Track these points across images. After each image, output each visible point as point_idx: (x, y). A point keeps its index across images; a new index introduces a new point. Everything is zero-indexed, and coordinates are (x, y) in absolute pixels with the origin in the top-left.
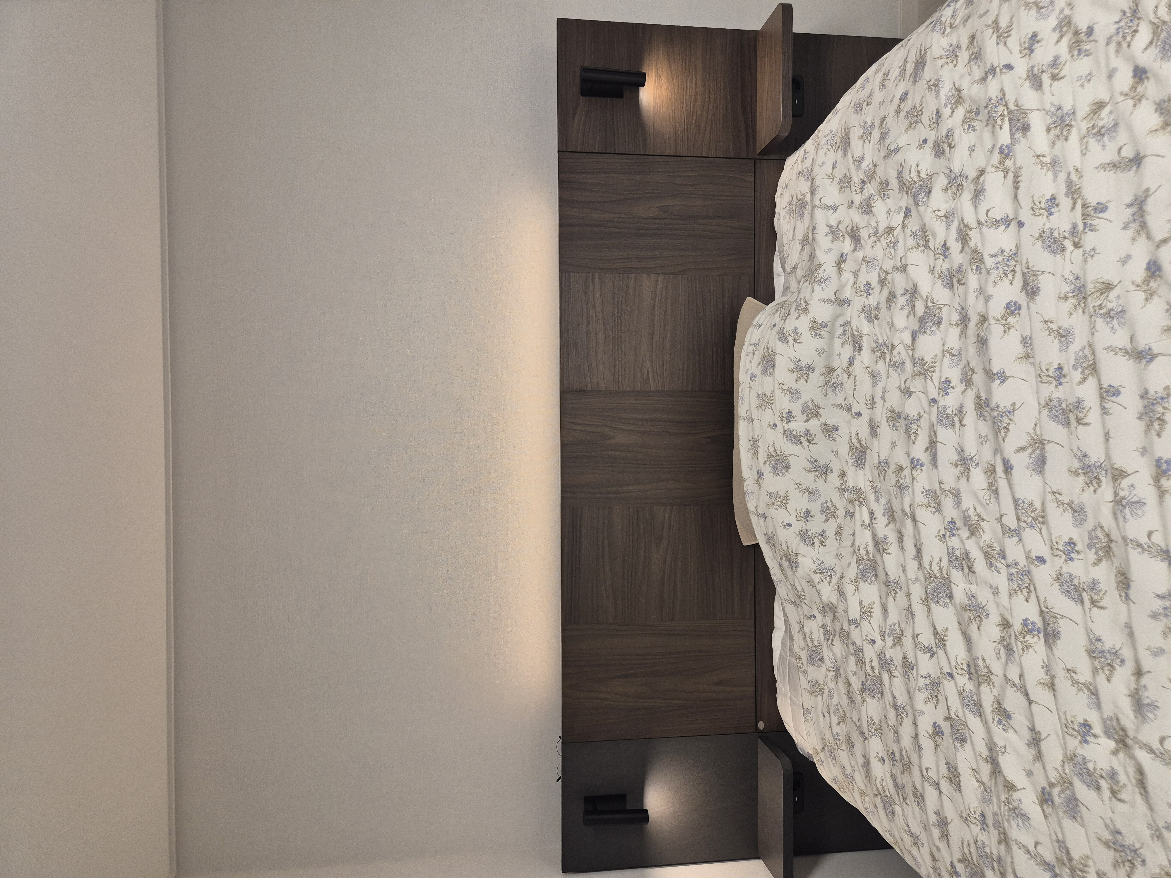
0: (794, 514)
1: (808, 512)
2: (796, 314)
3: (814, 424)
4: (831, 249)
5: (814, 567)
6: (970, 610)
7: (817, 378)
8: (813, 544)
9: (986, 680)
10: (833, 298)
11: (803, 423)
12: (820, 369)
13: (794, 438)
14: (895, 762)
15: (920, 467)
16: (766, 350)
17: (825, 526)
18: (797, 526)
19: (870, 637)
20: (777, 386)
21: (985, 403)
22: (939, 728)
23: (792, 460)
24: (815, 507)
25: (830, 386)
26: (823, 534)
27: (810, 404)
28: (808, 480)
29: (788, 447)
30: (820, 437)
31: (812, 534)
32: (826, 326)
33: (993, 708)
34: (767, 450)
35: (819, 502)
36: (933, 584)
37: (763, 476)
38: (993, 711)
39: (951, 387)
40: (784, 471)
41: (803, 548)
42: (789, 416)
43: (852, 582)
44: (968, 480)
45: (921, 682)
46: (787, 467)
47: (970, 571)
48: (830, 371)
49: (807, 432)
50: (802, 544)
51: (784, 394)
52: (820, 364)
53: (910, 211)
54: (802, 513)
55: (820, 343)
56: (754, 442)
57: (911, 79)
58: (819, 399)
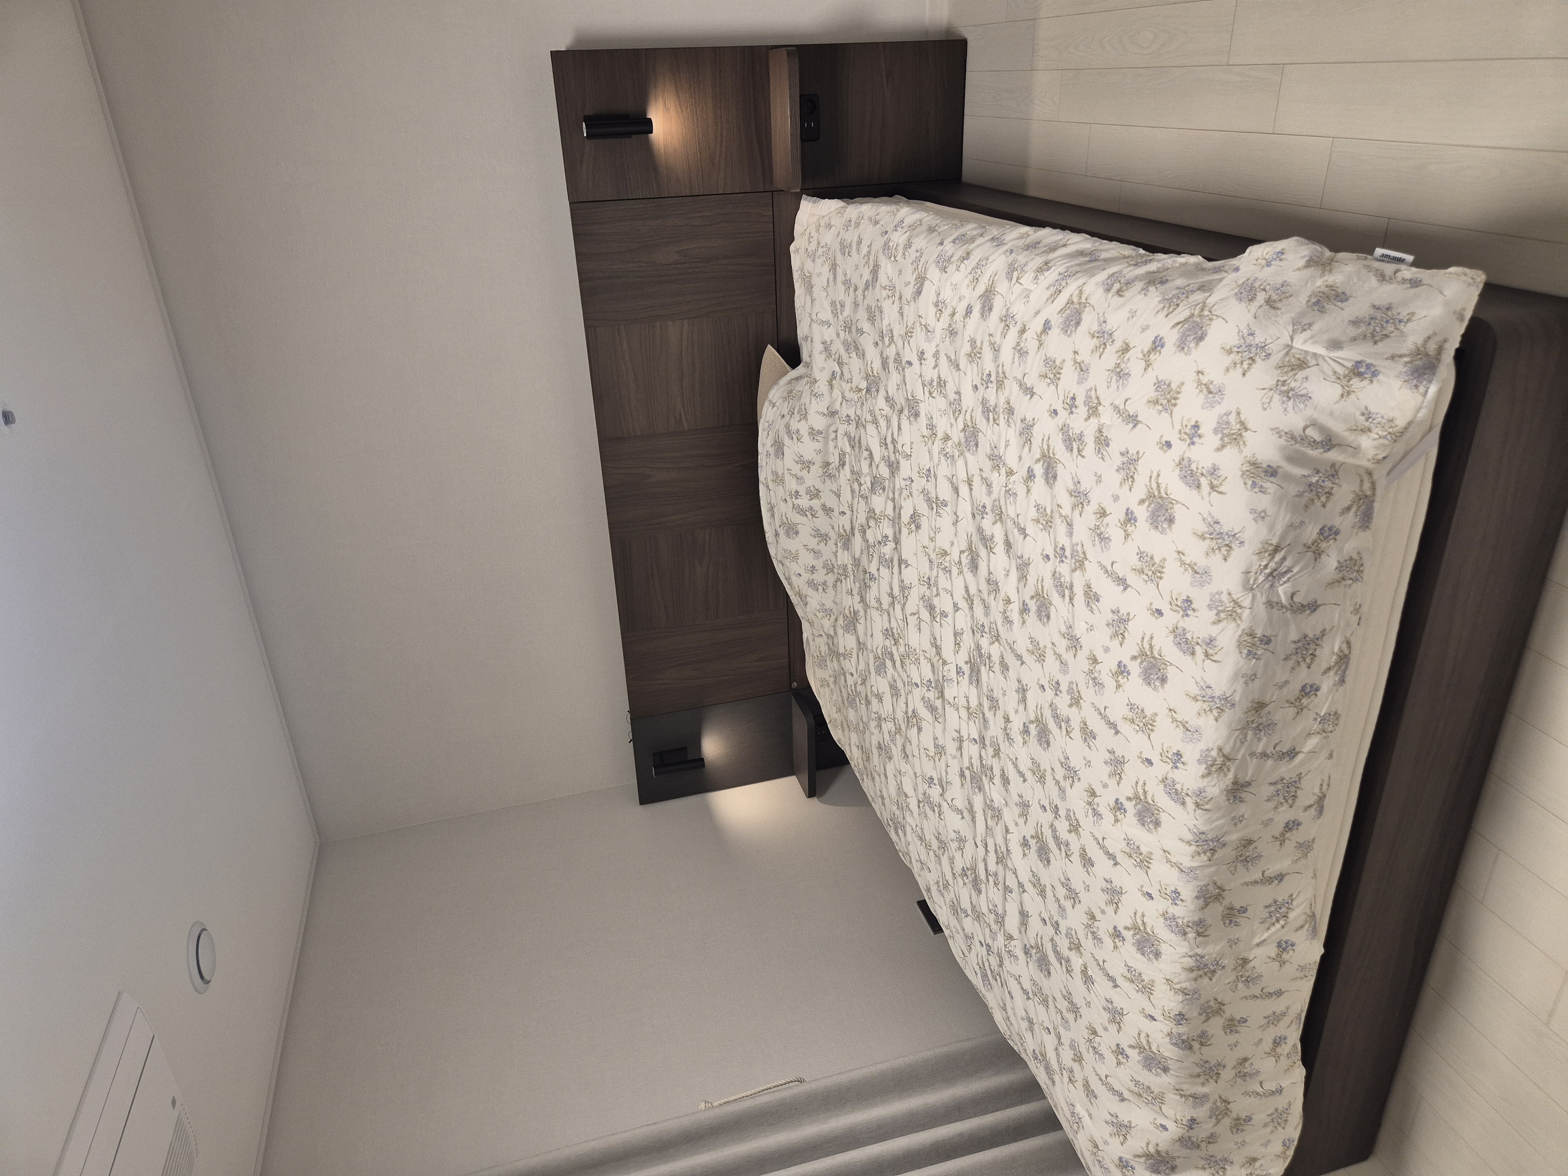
2: (798, 418)
3: (816, 503)
4: (824, 368)
5: (818, 607)
7: (817, 470)
8: (817, 590)
10: (826, 412)
11: (807, 501)
12: (818, 464)
13: (802, 512)
17: (827, 578)
18: (806, 576)
20: (786, 472)
23: (800, 528)
24: (819, 564)
25: (827, 476)
26: (825, 583)
27: (812, 488)
28: (813, 543)
29: (797, 518)
30: (820, 513)
32: (821, 433)
35: (822, 560)
37: (780, 535)
40: (794, 536)
41: (810, 592)
42: (797, 494)
46: (797, 533)
48: (827, 464)
49: (811, 508)
50: (810, 589)
51: (791, 477)
52: (818, 460)
54: (809, 567)
55: (818, 446)
58: (819, 485)
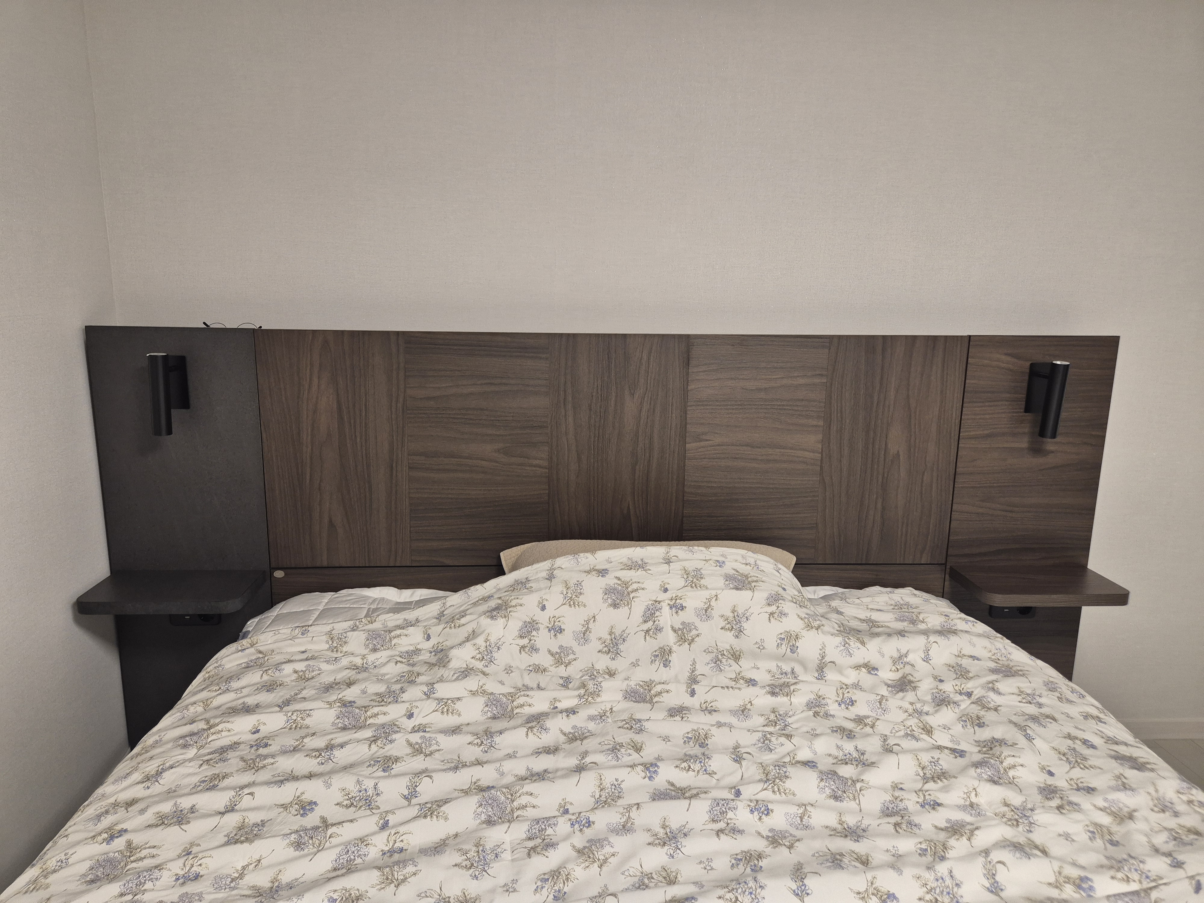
0: (557, 613)
1: (561, 630)
2: (803, 616)
3: (669, 638)
4: (883, 656)
5: (493, 639)
6: (478, 852)
7: (727, 640)
8: (521, 637)
9: (387, 879)
10: (827, 659)
11: (669, 623)
12: (737, 644)
13: (650, 614)
14: (255, 748)
15: (648, 775)
16: (755, 579)
17: (543, 652)
18: (543, 618)
19: (415, 711)
20: (714, 593)
21: (755, 865)
22: (309, 810)
23: (623, 611)
24: (566, 639)
25: (717, 657)
26: (534, 649)
27: (694, 632)
28: (600, 630)
29: (639, 606)
30: (653, 644)
31: (534, 636)
32: (793, 652)
33: (350, 889)
34: (634, 581)
35: (574, 645)
36: (503, 798)
37: (602, 576)
38: (346, 890)
39: (761, 817)
40: (610, 601)
41: (515, 624)
42: (678, 607)
43: (481, 687)
44: (649, 844)
45: (369, 784)
46: (615, 605)
47: (530, 851)
48: (736, 656)
49: (659, 630)
50: (520, 624)
51: (705, 601)
52: (743, 644)
53: (961, 756)
54: (559, 624)
55: (771, 644)
56: (641, 565)
57: (1113, 753)
58: (700, 643)
